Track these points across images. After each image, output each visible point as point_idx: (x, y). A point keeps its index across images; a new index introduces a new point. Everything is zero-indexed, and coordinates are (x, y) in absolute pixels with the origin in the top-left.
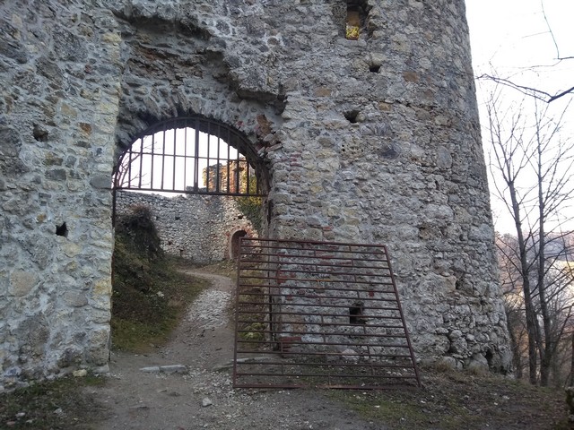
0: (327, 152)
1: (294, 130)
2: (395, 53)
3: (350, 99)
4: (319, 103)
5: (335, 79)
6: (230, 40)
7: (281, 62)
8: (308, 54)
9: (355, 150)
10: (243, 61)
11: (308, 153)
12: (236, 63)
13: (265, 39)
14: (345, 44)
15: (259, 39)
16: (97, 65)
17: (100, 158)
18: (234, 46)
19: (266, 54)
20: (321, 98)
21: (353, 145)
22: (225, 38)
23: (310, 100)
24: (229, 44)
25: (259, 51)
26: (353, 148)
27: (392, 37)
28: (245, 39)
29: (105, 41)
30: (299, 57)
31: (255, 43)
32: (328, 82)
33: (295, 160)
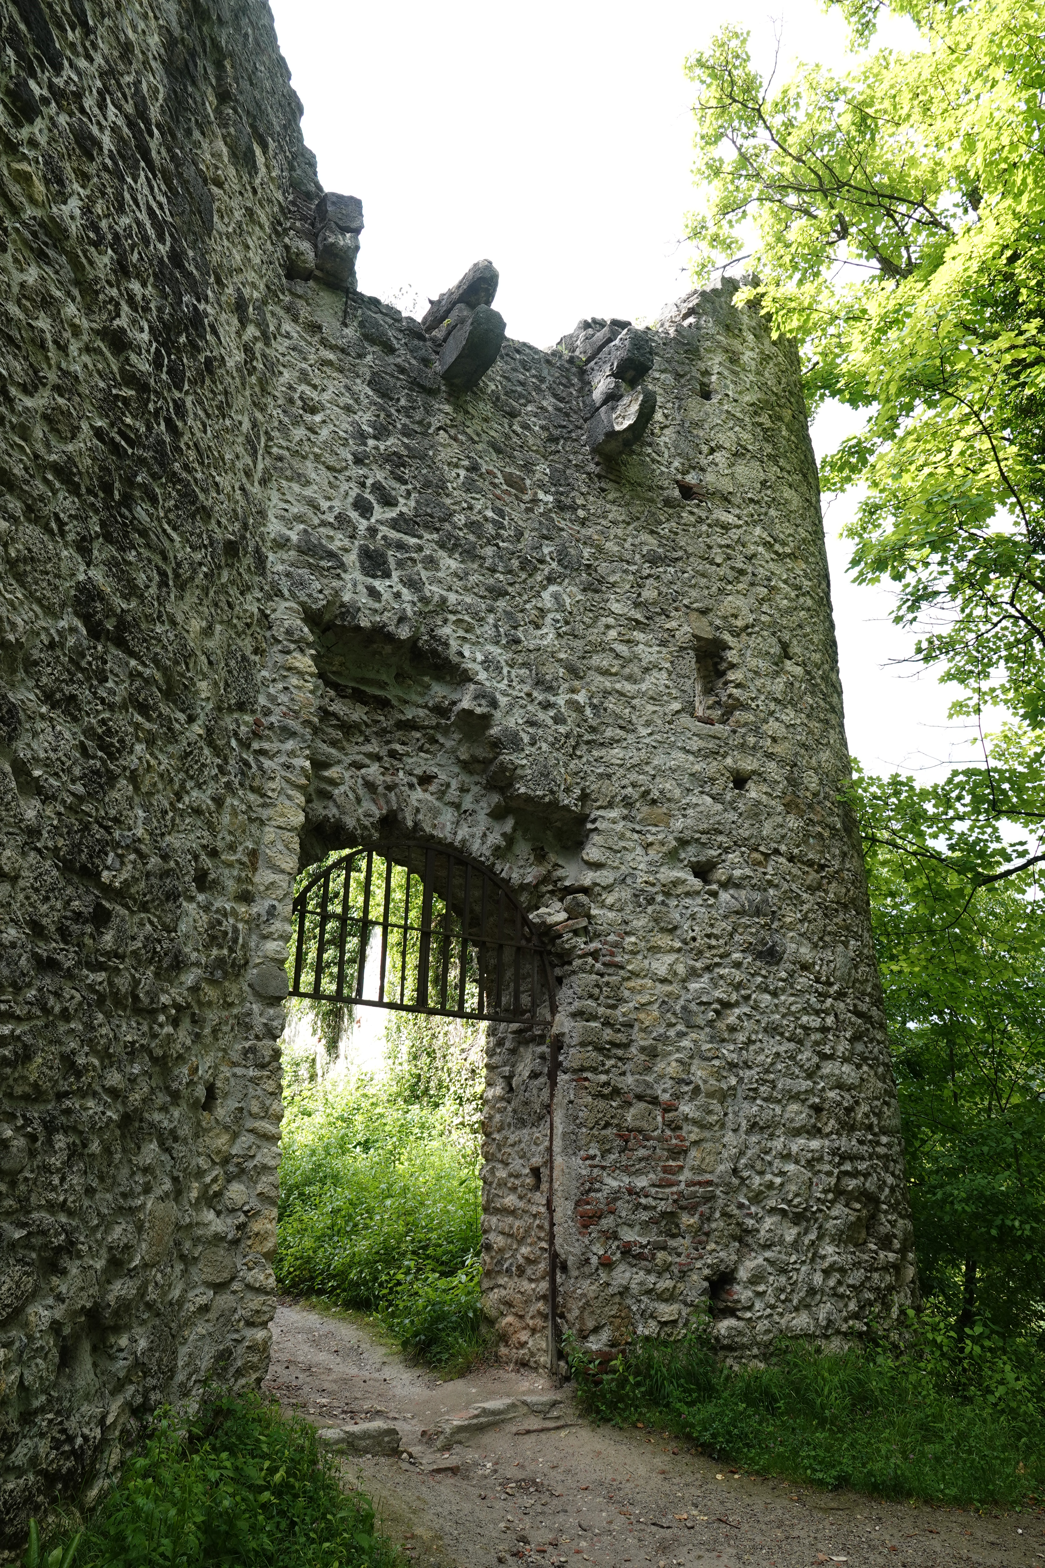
0: (664, 941)
1: (609, 888)
2: (770, 756)
3: (704, 838)
4: (651, 838)
5: (677, 792)
6: (505, 694)
7: (585, 747)
8: (631, 738)
9: (713, 942)
10: (526, 739)
11: (633, 939)
12: (515, 743)
13: (561, 700)
14: (694, 730)
15: (552, 699)
16: (273, 719)
17: (273, 929)
18: (511, 706)
19: (562, 729)
20: (654, 829)
21: (709, 930)
22: (496, 689)
23: (634, 830)
24: (503, 701)
25: (550, 722)
26: (709, 936)
27: (765, 727)
28: (529, 695)
29: (289, 669)
30: (618, 741)
31: (546, 706)
32: (666, 798)
33: (612, 954)
